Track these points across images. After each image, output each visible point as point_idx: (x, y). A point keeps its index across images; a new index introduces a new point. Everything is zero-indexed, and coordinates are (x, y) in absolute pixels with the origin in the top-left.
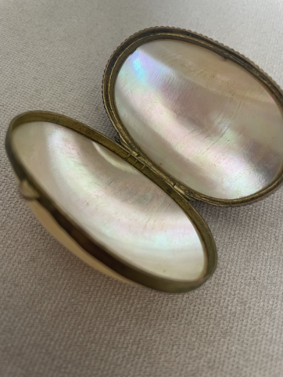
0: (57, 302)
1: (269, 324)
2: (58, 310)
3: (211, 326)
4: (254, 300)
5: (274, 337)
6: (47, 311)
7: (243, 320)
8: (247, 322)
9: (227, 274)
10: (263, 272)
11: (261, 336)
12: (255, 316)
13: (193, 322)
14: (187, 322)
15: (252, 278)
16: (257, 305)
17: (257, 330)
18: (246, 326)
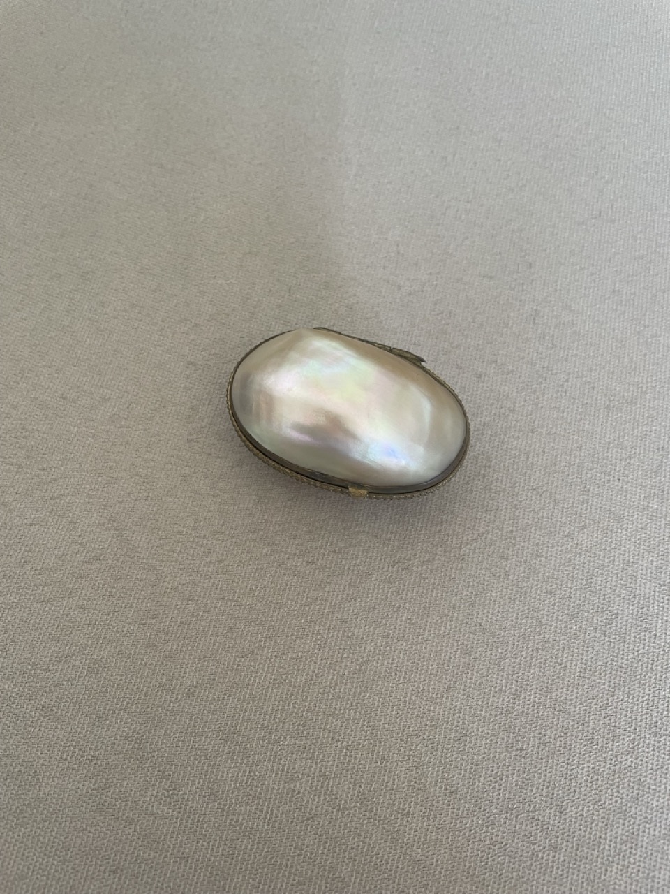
0: (264, 674)
1: (498, 674)
2: (267, 682)
3: (432, 683)
4: (480, 649)
5: (504, 688)
6: (256, 685)
7: (468, 673)
8: (473, 674)
9: (449, 623)
10: (490, 616)
11: (489, 689)
12: (481, 667)
13: (412, 680)
14: (406, 681)
15: (478, 624)
16: (483, 655)
17: (484, 682)
18: (471, 679)
